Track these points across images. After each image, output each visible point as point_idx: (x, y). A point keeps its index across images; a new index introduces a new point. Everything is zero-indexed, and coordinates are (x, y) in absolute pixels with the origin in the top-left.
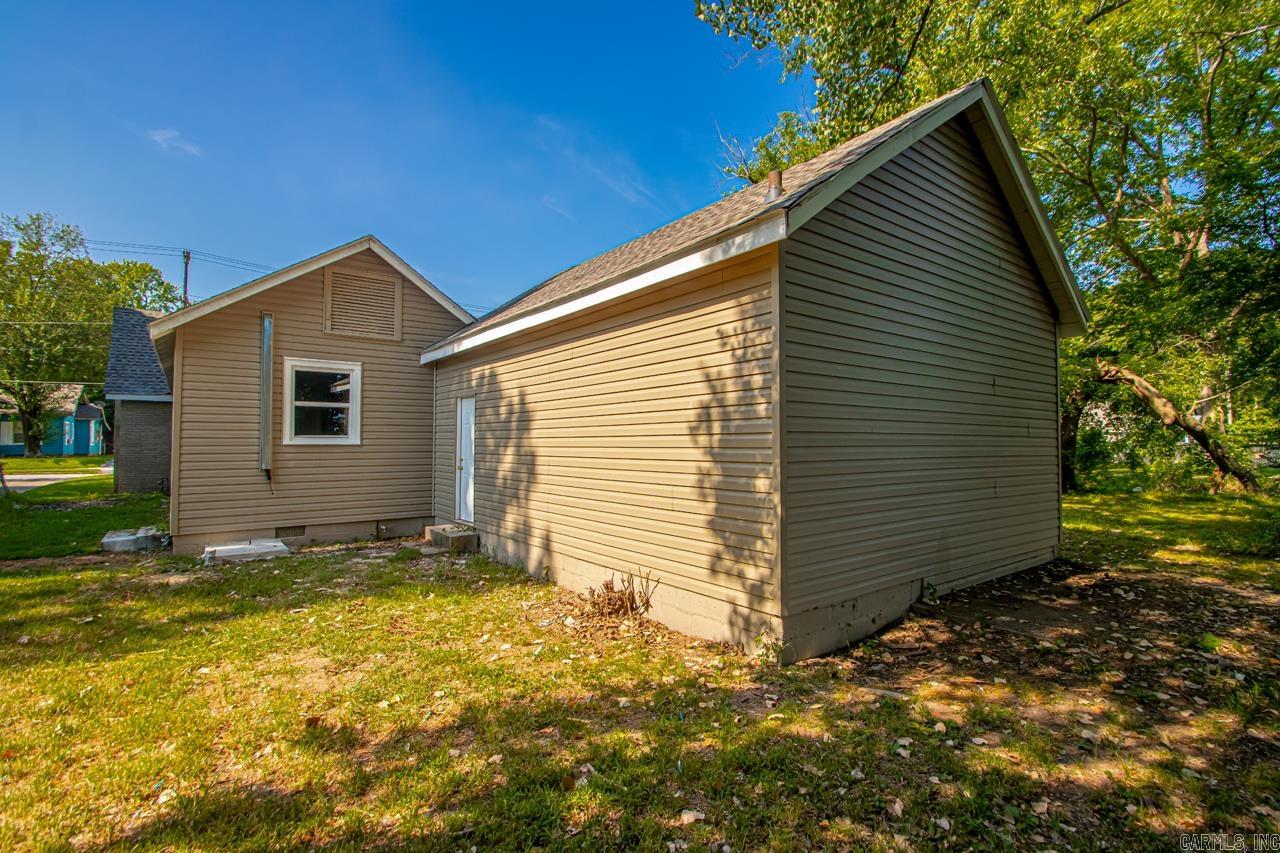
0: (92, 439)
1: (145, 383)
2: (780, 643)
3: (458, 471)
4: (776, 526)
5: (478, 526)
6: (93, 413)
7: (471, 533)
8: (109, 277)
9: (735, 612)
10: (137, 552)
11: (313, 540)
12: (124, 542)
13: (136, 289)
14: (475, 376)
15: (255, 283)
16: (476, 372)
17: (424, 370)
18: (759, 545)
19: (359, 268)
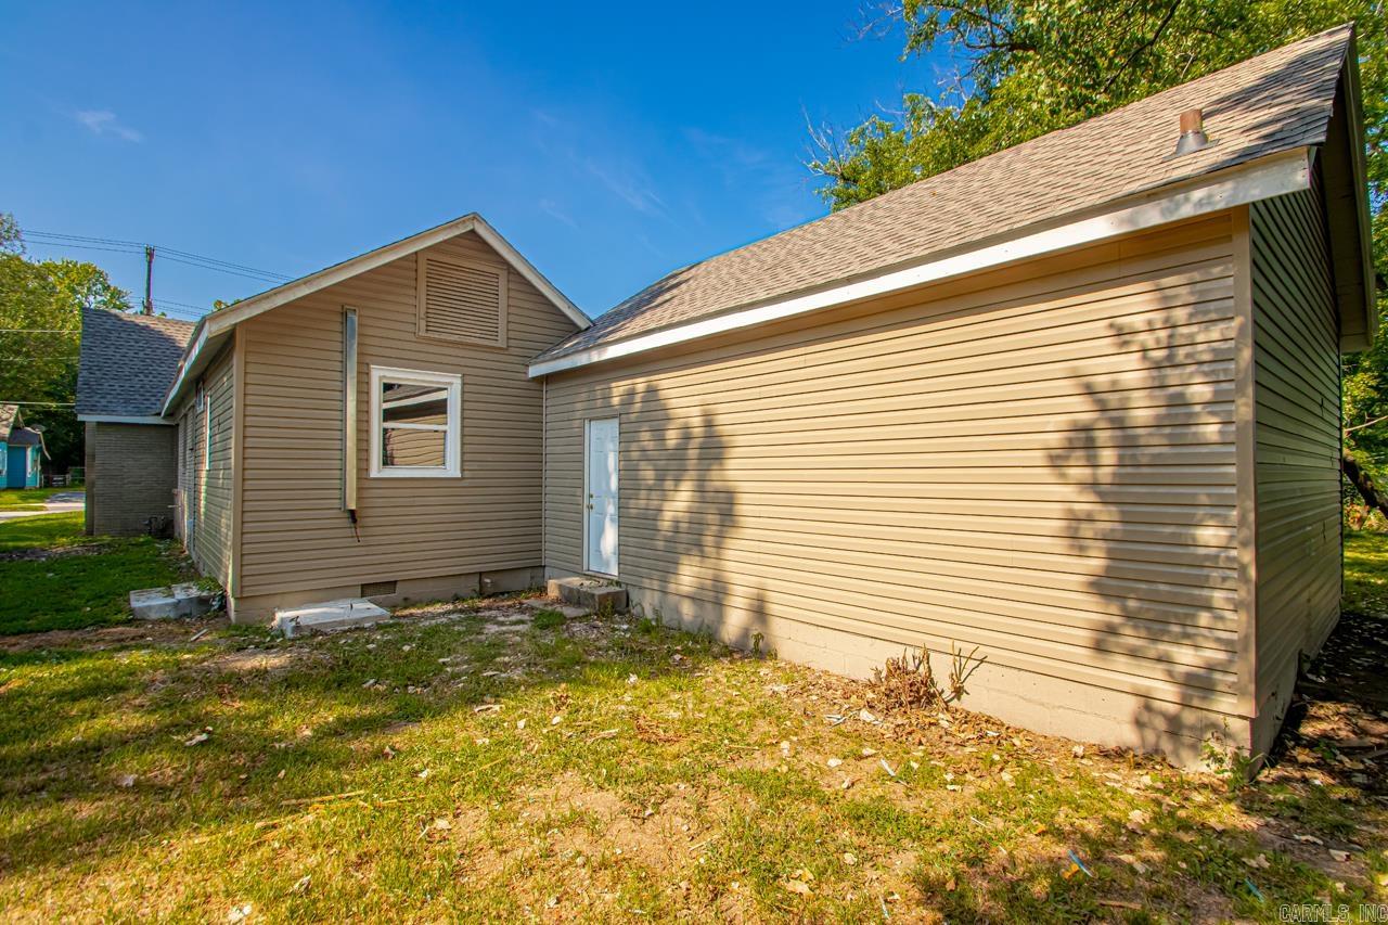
0: (29, 470)
1: (127, 401)
2: (1246, 754)
3: (586, 511)
4: (1246, 593)
5: (625, 579)
6: (30, 440)
7: (618, 589)
8: (44, 278)
9: (1148, 708)
10: (179, 620)
11: (406, 599)
12: (161, 607)
13: (77, 292)
14: (616, 392)
15: (339, 267)
16: (619, 388)
17: (533, 385)
18: (1204, 618)
19: (459, 256)
